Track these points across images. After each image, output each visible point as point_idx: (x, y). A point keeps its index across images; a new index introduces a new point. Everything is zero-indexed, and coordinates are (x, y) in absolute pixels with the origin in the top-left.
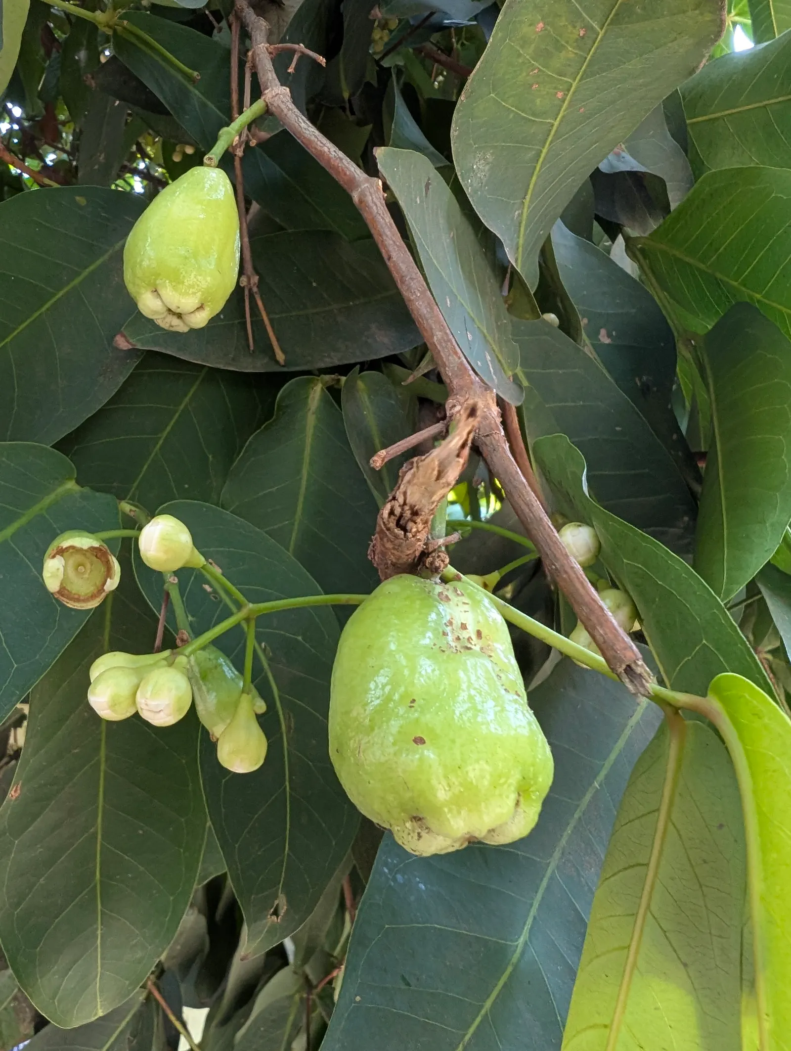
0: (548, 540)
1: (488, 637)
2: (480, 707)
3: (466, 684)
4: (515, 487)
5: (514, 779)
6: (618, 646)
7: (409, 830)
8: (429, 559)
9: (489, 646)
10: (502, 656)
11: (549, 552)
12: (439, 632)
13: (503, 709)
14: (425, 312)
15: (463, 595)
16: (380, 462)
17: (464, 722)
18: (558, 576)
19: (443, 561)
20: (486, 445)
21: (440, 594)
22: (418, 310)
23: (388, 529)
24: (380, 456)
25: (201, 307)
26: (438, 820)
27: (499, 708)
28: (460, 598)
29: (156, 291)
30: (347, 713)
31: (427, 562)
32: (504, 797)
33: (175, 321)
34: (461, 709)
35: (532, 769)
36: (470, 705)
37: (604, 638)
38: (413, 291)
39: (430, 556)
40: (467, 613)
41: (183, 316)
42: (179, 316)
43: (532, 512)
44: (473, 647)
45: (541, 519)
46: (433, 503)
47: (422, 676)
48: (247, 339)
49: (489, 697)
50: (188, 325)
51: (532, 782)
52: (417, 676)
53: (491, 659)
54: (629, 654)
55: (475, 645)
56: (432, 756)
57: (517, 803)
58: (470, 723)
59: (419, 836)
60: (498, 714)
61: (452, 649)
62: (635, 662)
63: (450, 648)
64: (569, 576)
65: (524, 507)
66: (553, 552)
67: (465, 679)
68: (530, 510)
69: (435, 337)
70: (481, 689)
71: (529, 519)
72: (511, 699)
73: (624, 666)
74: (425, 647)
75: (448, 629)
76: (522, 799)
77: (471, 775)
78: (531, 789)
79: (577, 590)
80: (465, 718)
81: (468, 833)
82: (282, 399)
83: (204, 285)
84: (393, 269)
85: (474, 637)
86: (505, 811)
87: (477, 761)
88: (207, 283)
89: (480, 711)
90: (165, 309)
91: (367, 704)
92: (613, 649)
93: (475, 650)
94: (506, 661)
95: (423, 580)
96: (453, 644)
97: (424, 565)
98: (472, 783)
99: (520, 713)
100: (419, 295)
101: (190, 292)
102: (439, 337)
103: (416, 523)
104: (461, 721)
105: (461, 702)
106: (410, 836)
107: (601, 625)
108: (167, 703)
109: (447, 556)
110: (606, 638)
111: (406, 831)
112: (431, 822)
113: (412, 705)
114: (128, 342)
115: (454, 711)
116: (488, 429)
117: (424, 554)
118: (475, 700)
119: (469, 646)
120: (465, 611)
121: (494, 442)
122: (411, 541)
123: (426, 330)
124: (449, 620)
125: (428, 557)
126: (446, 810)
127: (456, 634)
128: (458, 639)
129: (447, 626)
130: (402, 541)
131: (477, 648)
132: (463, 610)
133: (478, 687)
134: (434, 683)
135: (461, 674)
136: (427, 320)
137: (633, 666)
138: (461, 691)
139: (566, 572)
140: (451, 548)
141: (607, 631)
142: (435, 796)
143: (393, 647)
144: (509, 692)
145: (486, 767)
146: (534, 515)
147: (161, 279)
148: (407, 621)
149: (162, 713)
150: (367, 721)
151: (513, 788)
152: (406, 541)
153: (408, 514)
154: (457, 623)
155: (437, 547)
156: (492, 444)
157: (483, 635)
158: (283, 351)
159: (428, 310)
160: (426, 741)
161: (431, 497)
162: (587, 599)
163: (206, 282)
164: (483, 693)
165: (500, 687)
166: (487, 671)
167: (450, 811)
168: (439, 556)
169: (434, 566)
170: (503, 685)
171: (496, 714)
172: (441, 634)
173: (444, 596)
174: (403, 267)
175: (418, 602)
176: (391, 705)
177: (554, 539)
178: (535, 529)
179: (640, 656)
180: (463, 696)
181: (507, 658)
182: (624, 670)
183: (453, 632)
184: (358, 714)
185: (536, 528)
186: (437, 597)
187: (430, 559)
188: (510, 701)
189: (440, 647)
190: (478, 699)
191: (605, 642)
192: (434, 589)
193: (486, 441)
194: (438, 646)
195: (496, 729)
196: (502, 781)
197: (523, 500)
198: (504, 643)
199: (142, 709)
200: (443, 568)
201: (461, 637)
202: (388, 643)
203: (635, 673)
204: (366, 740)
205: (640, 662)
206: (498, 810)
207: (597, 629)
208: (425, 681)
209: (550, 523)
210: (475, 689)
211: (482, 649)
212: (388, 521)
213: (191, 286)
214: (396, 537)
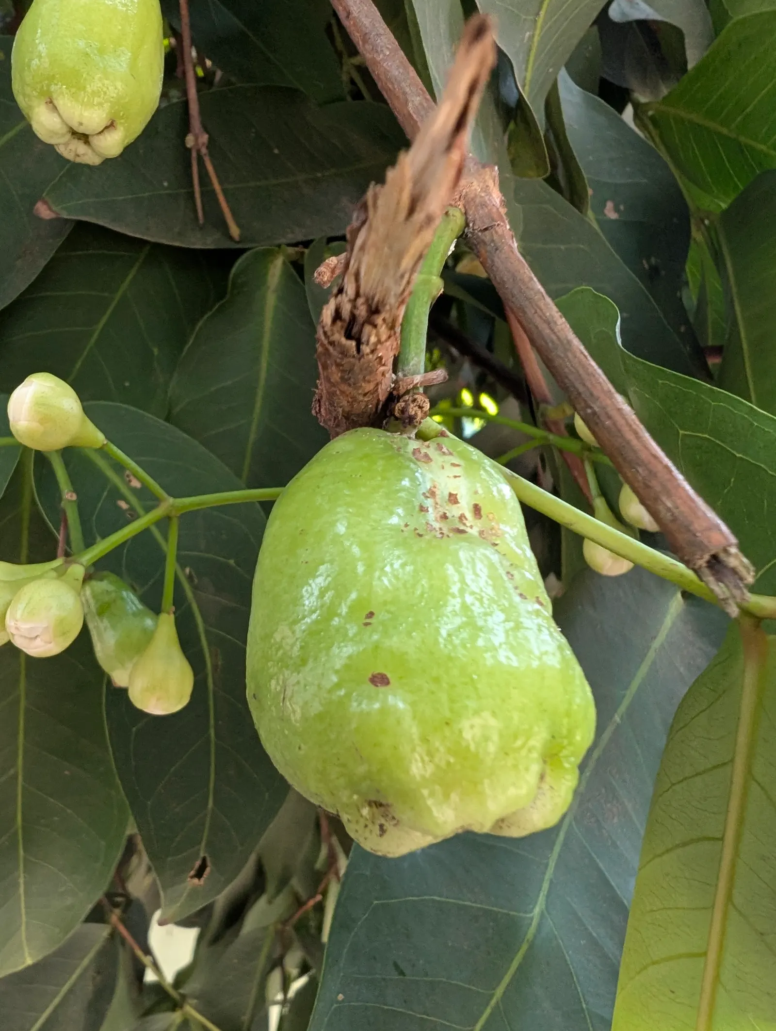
0: (581, 372)
1: (491, 516)
2: (480, 623)
3: (458, 585)
4: (528, 299)
5: (539, 739)
6: (697, 526)
7: (367, 819)
8: (399, 404)
9: (492, 529)
10: (513, 545)
11: (581, 389)
12: (414, 507)
13: (518, 626)
14: (397, 73)
15: (451, 454)
16: (328, 274)
17: (455, 647)
18: (597, 424)
19: (420, 407)
20: (485, 243)
21: (416, 452)
22: (386, 72)
23: (332, 343)
24: (328, 265)
25: (111, 126)
26: (412, 808)
27: (512, 624)
28: (447, 458)
29: (51, 102)
30: (268, 636)
31: (396, 408)
32: (521, 767)
33: (81, 148)
34: (449, 627)
35: (565, 721)
36: (464, 619)
37: (673, 515)
38: (379, 50)
39: (401, 400)
40: (457, 478)
41: (91, 139)
42: (85, 138)
43: (555, 333)
44: (468, 530)
45: (569, 342)
46: (402, 276)
47: (386, 574)
48: (195, 211)
49: (495, 606)
50: (98, 154)
51: (565, 742)
52: (377, 574)
53: (496, 548)
54: (715, 537)
55: (471, 527)
56: (401, 705)
57: (542, 777)
58: (465, 647)
59: (382, 830)
60: (510, 633)
61: (433, 533)
62: (726, 551)
63: (431, 531)
64: (615, 424)
65: (543, 327)
66: (588, 389)
67: (456, 578)
68: (552, 330)
69: (410, 105)
70: (483, 594)
71: (550, 345)
72: (530, 609)
73: (707, 557)
74: (390, 529)
75: (429, 503)
76: (548, 771)
77: (467, 735)
78: (561, 755)
79: (628, 442)
80: (457, 642)
81: (462, 827)
82: (237, 276)
83: (112, 93)
84: (352, 28)
85: (469, 515)
86: (524, 791)
87: (477, 712)
88: (116, 91)
89: (481, 629)
90: (65, 130)
91: (296, 622)
92: (689, 531)
93: (471, 534)
94: (519, 551)
95: (389, 434)
96: (437, 525)
97: (392, 414)
98: (468, 747)
99: (546, 632)
100: (388, 53)
101: (95, 103)
102: (417, 103)
103: (375, 326)
104: (450, 647)
105: (449, 615)
106: (367, 830)
107: (669, 495)
108: (45, 626)
109: (427, 400)
110: (677, 514)
111: (362, 822)
112: (400, 811)
113: (368, 621)
114: (50, 209)
115: (437, 630)
116: (486, 221)
117: (392, 398)
118: (472, 611)
119: (462, 527)
120: (455, 477)
121: (495, 237)
122: (369, 361)
123: (398, 98)
124: (430, 489)
125: (398, 401)
126: (425, 792)
127: (442, 510)
128: (444, 517)
129: (427, 497)
130: (352, 360)
131: (474, 532)
132: (451, 475)
133: (478, 591)
134: (405, 585)
135: (450, 570)
136: (399, 83)
137: (722, 556)
138: (450, 598)
139: (609, 417)
140: (433, 391)
141: (679, 502)
142: (407, 771)
143: (341, 529)
144: (526, 598)
145: (493, 722)
146: (558, 338)
147: (56, 85)
148: (363, 490)
149: (38, 639)
150: (296, 649)
151: (535, 755)
152: (360, 359)
153: (362, 311)
154: (443, 492)
155: (411, 386)
156: (493, 241)
157: (482, 512)
158: (239, 225)
159: (401, 71)
160: (391, 681)
161: (398, 264)
162: (644, 455)
163: (116, 89)
164: (485, 600)
165: (512, 591)
166: (492, 566)
167: (432, 794)
168: (414, 400)
169: (406, 415)
170: (516, 588)
171: (507, 632)
172: (417, 508)
173: (422, 455)
174: (366, 22)
175: (381, 463)
176: (336, 621)
177: (590, 370)
178: (560, 357)
179: (733, 540)
180: (455, 603)
181: (522, 549)
182: (708, 562)
183: (436, 508)
184: (283, 638)
185: (562, 355)
186: (411, 456)
187: (401, 405)
188: (528, 612)
189: (416, 529)
190: (477, 609)
191: (675, 519)
192: (407, 444)
193: (483, 238)
194: (412, 527)
195: (508, 658)
196: (519, 743)
197: (540, 317)
198: (515, 526)
199: (13, 635)
200: (422, 418)
201: (448, 515)
202: (333, 524)
203: (726, 567)
204: (293, 678)
205: (733, 550)
206: (512, 791)
207: (662, 501)
208: (390, 581)
209: (582, 348)
210: (473, 593)
211: (481, 533)
212: (332, 330)
213: (95, 94)
214: (344, 353)
